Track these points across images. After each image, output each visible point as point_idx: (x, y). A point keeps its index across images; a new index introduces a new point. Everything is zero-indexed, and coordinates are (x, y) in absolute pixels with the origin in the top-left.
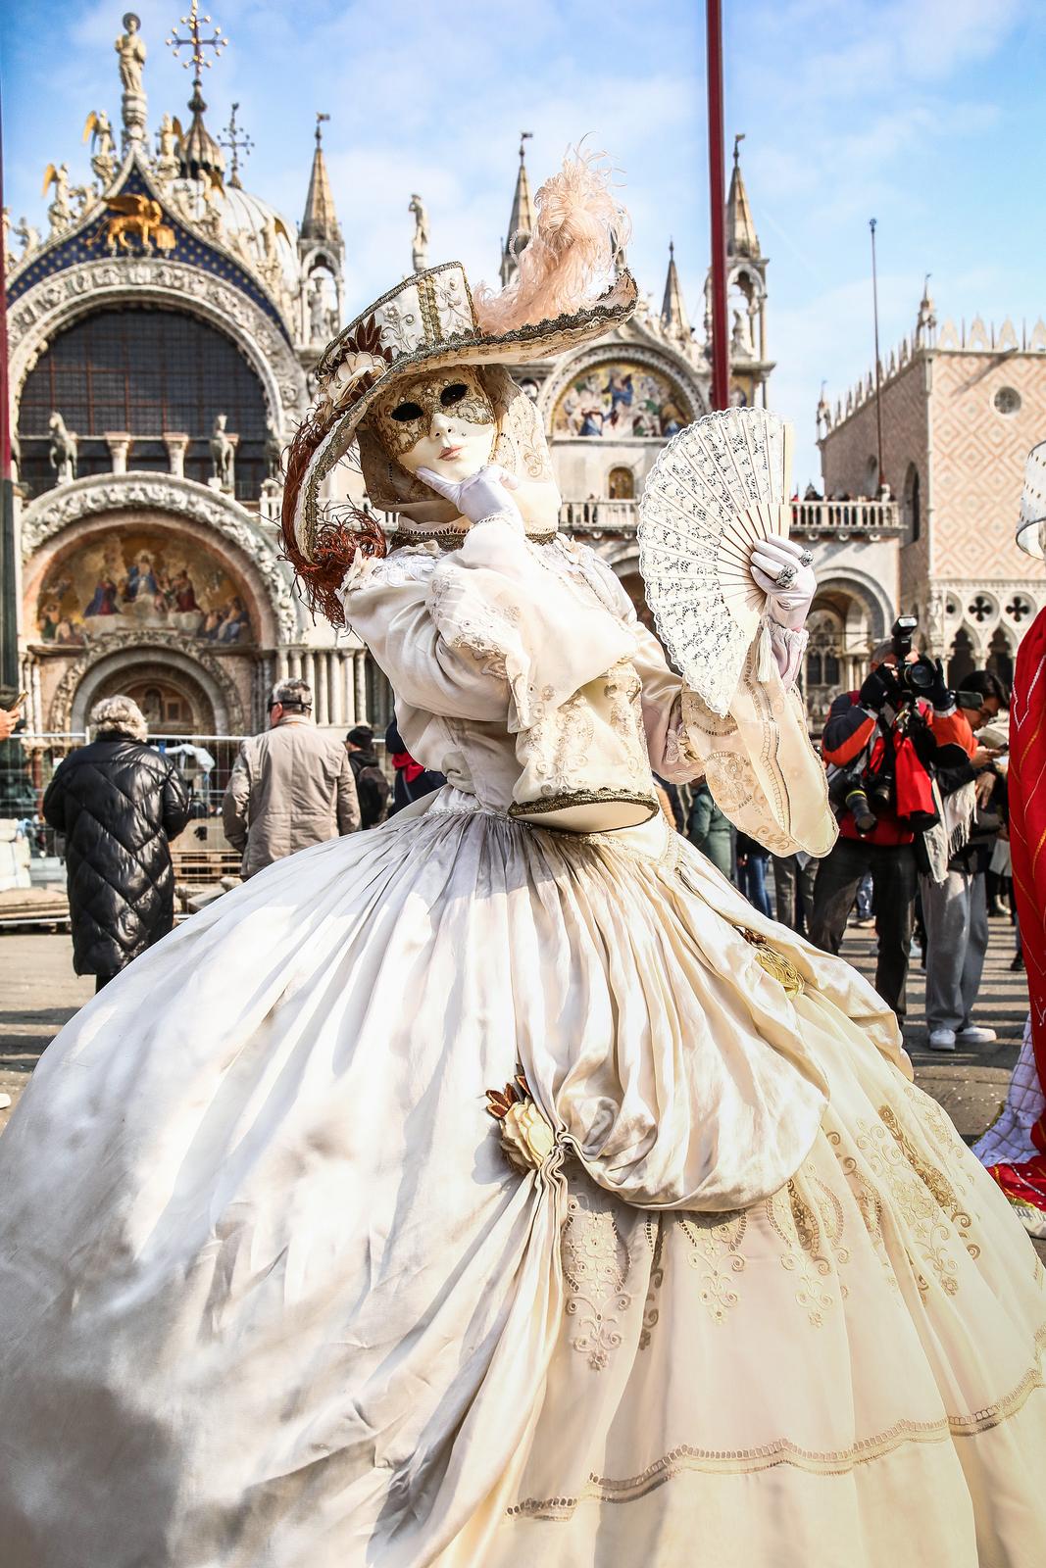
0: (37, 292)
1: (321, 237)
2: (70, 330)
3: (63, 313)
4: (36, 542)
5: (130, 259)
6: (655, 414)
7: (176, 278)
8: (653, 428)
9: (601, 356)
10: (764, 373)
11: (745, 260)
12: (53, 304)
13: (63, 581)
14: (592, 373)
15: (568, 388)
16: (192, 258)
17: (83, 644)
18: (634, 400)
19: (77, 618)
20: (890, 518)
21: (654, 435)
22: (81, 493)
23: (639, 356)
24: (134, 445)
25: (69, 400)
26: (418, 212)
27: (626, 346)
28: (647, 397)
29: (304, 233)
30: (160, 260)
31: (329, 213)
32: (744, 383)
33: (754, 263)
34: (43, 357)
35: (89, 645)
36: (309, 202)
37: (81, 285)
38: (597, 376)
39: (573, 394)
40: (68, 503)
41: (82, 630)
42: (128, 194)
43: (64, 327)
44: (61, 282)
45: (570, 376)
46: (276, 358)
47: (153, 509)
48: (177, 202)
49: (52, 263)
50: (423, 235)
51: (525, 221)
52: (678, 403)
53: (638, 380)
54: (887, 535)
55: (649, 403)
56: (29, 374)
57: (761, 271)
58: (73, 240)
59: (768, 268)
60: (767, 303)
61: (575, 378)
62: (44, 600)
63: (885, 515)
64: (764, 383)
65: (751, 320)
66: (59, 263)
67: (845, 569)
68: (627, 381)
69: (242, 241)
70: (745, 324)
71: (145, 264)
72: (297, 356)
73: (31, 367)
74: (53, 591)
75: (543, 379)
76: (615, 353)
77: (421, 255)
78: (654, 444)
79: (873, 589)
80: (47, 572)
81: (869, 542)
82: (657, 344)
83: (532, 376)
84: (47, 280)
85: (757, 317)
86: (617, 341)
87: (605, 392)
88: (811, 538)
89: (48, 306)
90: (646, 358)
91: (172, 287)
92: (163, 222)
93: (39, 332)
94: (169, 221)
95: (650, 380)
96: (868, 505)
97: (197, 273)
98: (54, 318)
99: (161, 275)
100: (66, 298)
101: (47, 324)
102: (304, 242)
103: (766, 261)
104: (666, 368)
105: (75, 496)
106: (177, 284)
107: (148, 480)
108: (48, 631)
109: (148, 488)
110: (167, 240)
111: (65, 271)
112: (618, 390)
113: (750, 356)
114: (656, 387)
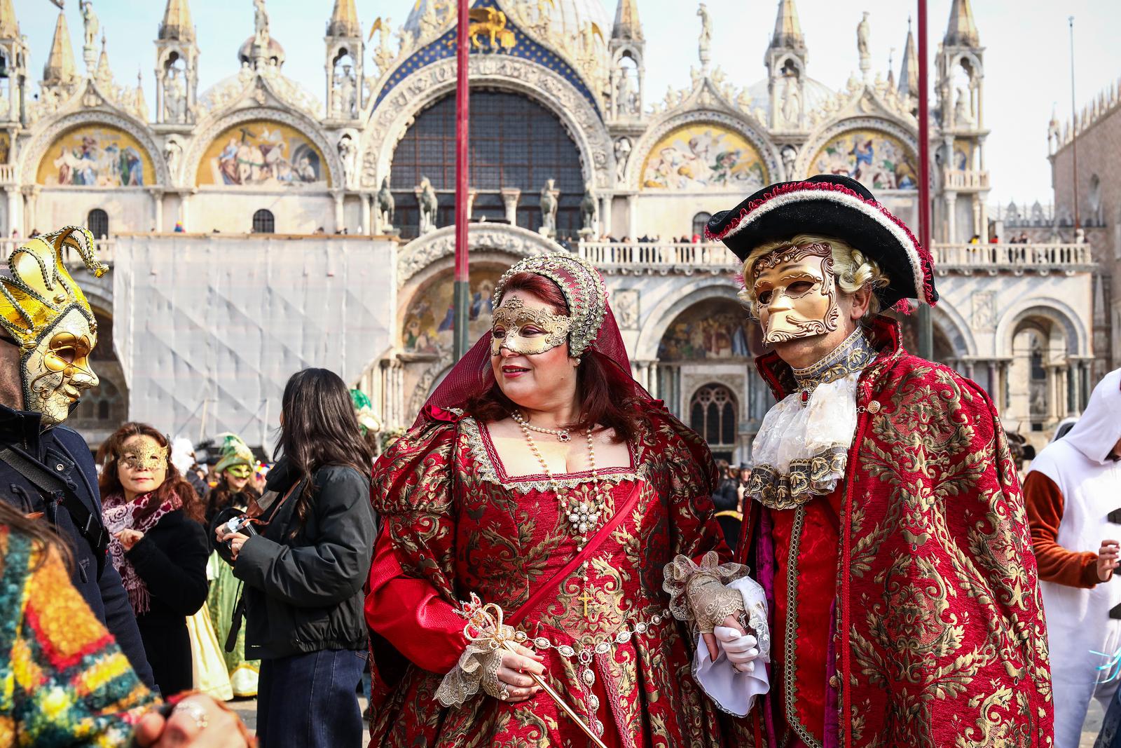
0: (410, 80)
1: (628, 37)
2: (431, 107)
3: (428, 96)
4: (407, 276)
5: (481, 55)
6: (891, 171)
7: (515, 69)
8: (890, 182)
9: (848, 126)
10: (980, 139)
11: (967, 48)
12: (420, 90)
13: (424, 304)
14: (840, 139)
15: (820, 151)
16: (528, 54)
17: (436, 352)
18: (874, 160)
19: (432, 332)
20: (1083, 257)
21: (890, 188)
22: (442, 239)
23: (878, 125)
24: (478, 196)
25: (429, 162)
26: (703, 15)
27: (869, 118)
28: (885, 158)
29: (615, 34)
30: (503, 56)
31: (634, 18)
32: (965, 146)
33: (973, 51)
34: (410, 129)
35: (442, 354)
36: (619, 9)
37: (443, 76)
38: (844, 142)
39: (825, 155)
40: (433, 247)
41: (436, 342)
42: (480, 7)
43: (427, 106)
44: (428, 72)
45: (822, 142)
46: (590, 131)
47: (497, 251)
48: (517, 12)
49: (421, 59)
50: (707, 34)
51: (788, 20)
52: (910, 162)
53: (878, 144)
54: (1081, 271)
55: (886, 162)
56: (400, 142)
57: (979, 57)
58: (438, 41)
59: (985, 55)
60: (984, 83)
61: (826, 144)
62: (409, 319)
63: (1080, 254)
64: (980, 146)
65: (972, 93)
66: (427, 59)
67: (1045, 299)
68: (869, 145)
69: (567, 40)
70: (966, 99)
71: (491, 59)
72: (607, 129)
73: (401, 137)
74: (415, 312)
75: (800, 145)
76: (860, 124)
77: (706, 50)
78: (890, 195)
79: (1069, 315)
80: (413, 298)
81: (1065, 276)
82: (893, 116)
83: (792, 143)
84: (417, 72)
85: (976, 91)
86: (860, 114)
87: (851, 153)
88: (1017, 274)
89: (417, 91)
90: (885, 127)
91: (512, 76)
92: (506, 27)
93: (409, 111)
94: (511, 26)
95: (887, 144)
96: (1065, 247)
97: (531, 65)
98: (422, 100)
99: (503, 67)
100: (431, 85)
101: (415, 105)
102: (615, 40)
103: (983, 49)
104: (901, 135)
105: (438, 241)
106: (516, 74)
107: (494, 229)
108: (410, 343)
109: (494, 235)
110: (509, 41)
111: (431, 65)
112: (861, 152)
113: (969, 124)
114: (892, 149)
